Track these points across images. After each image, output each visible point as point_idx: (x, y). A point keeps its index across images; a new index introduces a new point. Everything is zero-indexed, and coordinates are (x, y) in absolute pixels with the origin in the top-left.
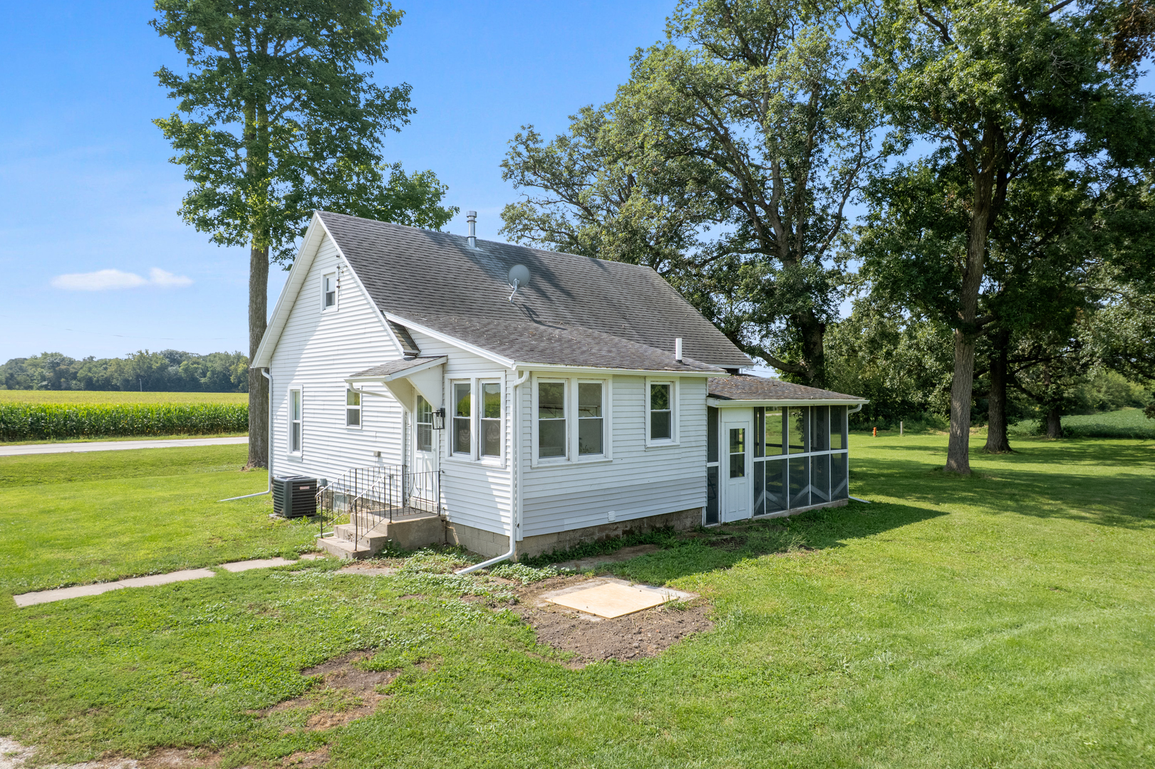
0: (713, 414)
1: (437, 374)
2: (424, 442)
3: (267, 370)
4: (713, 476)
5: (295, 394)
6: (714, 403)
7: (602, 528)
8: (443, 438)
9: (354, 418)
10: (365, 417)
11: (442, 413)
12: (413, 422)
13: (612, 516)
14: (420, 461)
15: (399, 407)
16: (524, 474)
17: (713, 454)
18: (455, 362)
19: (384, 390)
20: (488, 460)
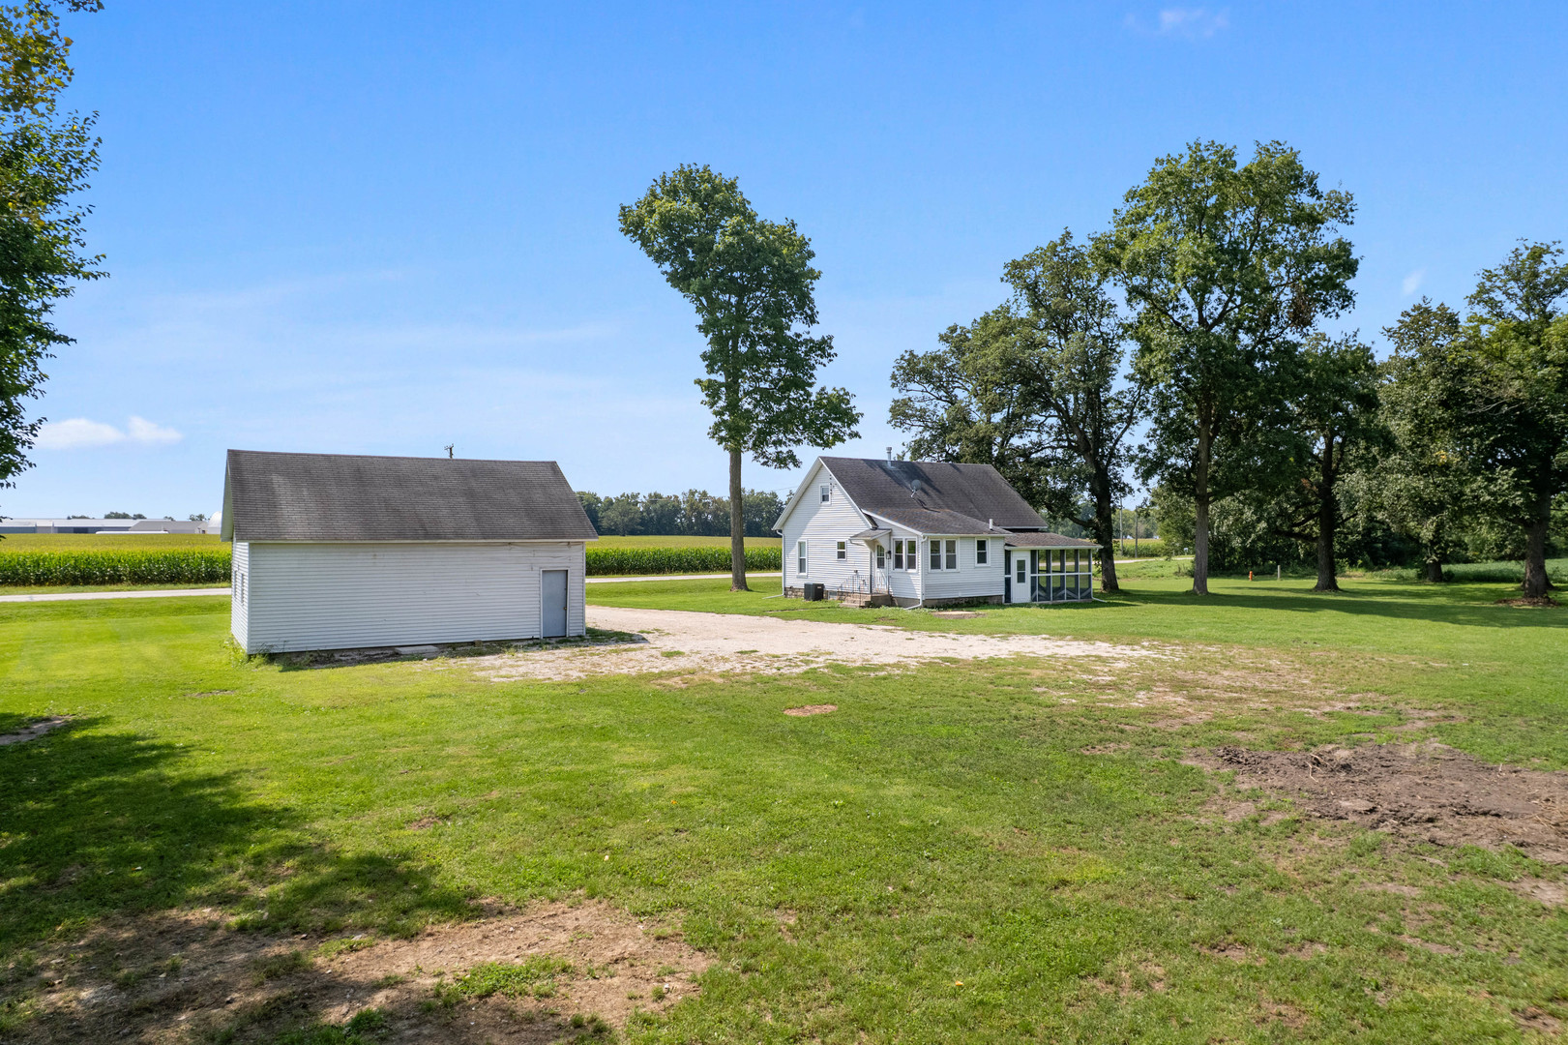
0: (1008, 554)
1: (887, 537)
2: (881, 564)
3: (780, 531)
4: (1008, 582)
5: (800, 543)
6: (1008, 548)
7: (956, 599)
8: (890, 563)
9: (841, 555)
10: (848, 555)
11: (890, 552)
12: (875, 557)
13: (960, 595)
14: (878, 573)
15: (868, 550)
16: (925, 575)
17: (1008, 570)
18: (895, 532)
19: (863, 543)
20: (910, 571)
